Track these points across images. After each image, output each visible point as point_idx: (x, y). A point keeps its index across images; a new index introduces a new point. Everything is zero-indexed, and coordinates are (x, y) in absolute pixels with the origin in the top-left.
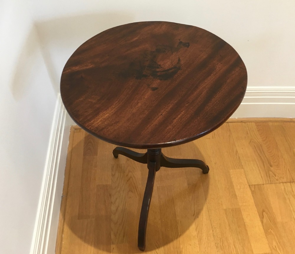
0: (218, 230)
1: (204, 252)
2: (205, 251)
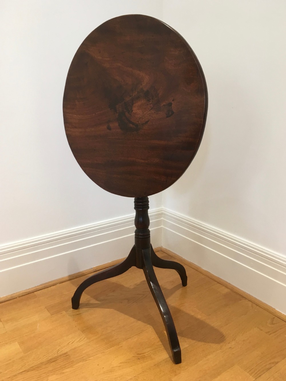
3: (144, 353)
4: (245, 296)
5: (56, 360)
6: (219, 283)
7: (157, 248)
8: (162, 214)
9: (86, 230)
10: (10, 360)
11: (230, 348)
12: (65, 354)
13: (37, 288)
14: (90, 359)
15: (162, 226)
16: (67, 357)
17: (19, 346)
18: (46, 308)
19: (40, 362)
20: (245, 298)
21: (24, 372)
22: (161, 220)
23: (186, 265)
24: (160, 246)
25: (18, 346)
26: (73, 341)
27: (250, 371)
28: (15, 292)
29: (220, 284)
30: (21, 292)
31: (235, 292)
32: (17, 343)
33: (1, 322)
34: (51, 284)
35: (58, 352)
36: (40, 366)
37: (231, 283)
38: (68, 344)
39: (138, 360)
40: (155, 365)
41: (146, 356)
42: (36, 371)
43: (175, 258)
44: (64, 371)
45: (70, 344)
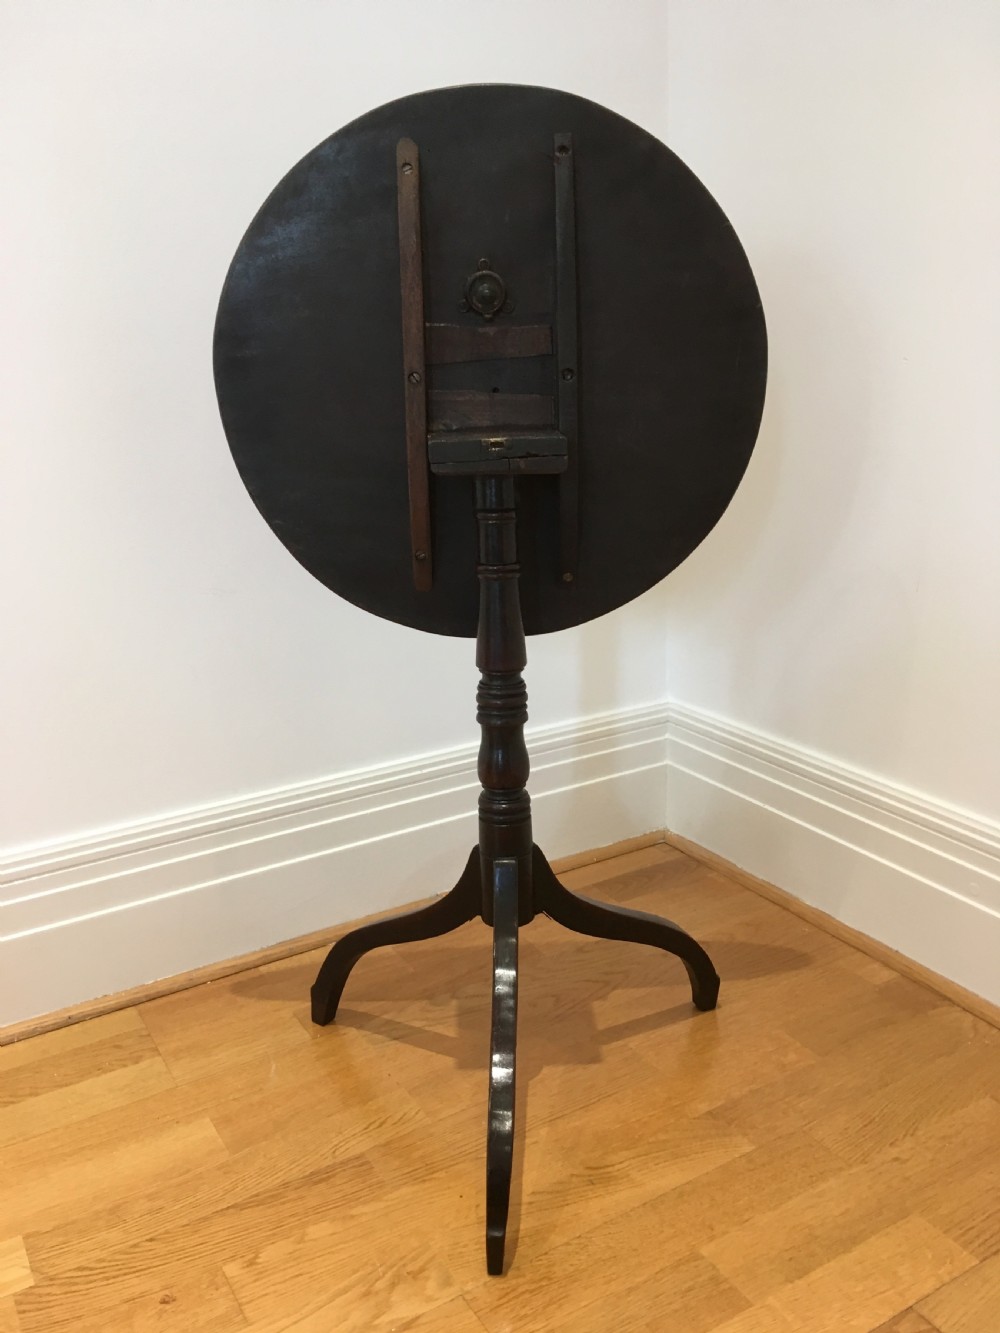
0: (582, 1257)
1: (458, 1243)
2: (465, 1246)
3: (608, 1166)
4: (949, 995)
5: (329, 1177)
6: (862, 951)
7: (652, 833)
8: (668, 721)
9: (419, 772)
10: (188, 1171)
11: (896, 1159)
12: (357, 1158)
13: (268, 953)
14: (435, 1179)
15: (667, 762)
16: (364, 1168)
17: (214, 1130)
18: (295, 1015)
19: (279, 1180)
20: (950, 1000)
21: (231, 1211)
22: (666, 739)
23: (748, 889)
24: (661, 828)
25: (212, 1131)
26: (382, 1120)
27: (963, 1235)
28: (201, 966)
29: (865, 953)
30: (218, 967)
31: (915, 982)
32: (208, 1120)
33: (160, 1054)
34: (309, 942)
35: (337, 1153)
36: (280, 1193)
37: (901, 951)
38: (366, 1129)
39: (591, 1187)
40: (645, 1204)
41: (616, 1174)
42: (269, 1207)
43: (710, 868)
44: (354, 1212)
45: (371, 1128)
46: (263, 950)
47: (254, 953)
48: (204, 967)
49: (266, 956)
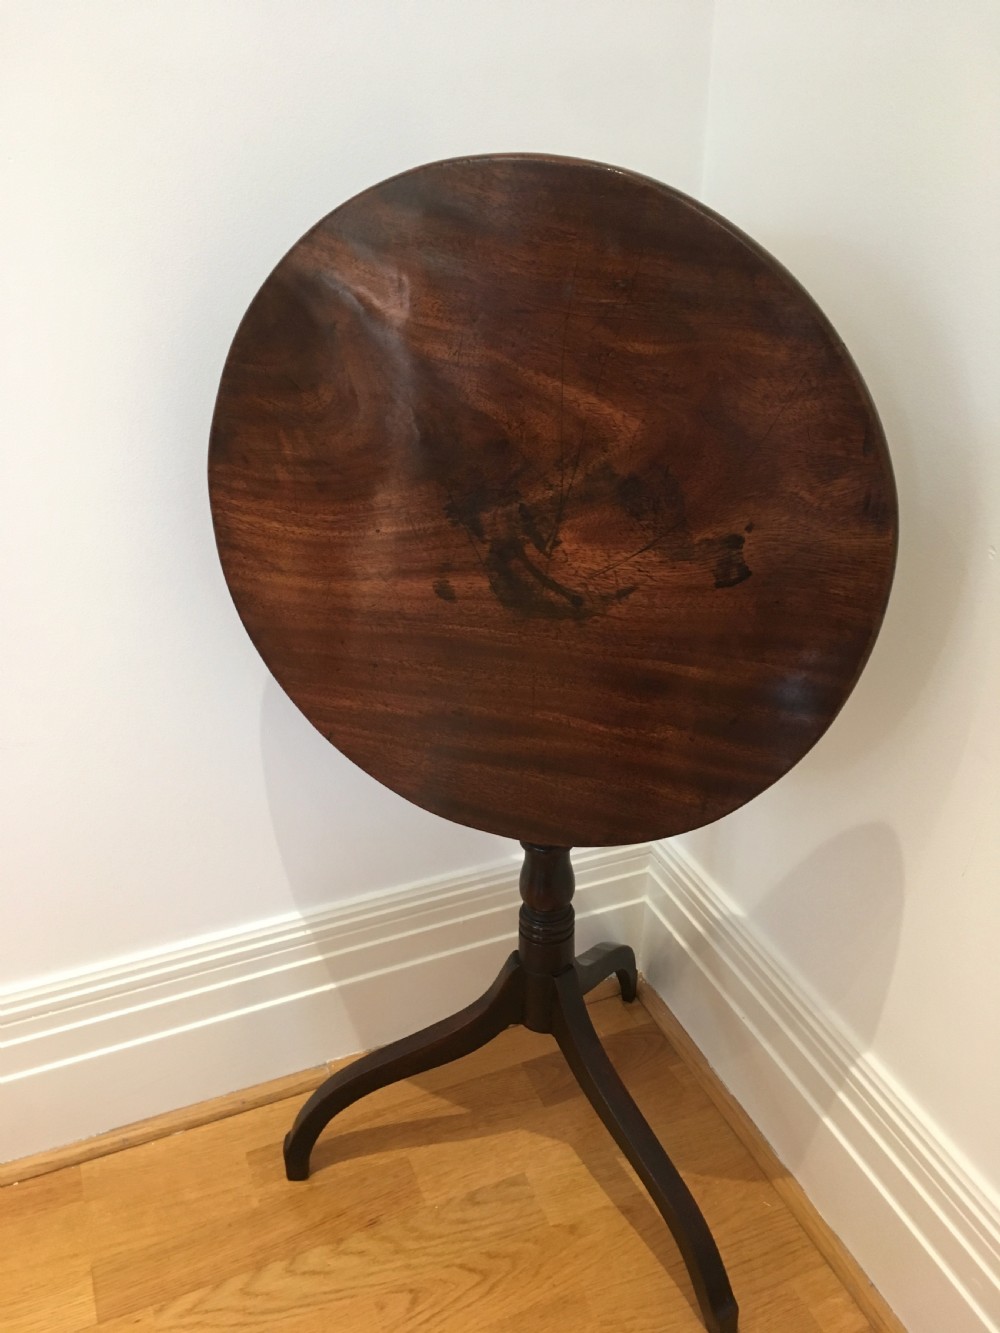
46: (90, 1140)
47: (79, 1144)
48: (14, 1162)
49: (91, 1150)
